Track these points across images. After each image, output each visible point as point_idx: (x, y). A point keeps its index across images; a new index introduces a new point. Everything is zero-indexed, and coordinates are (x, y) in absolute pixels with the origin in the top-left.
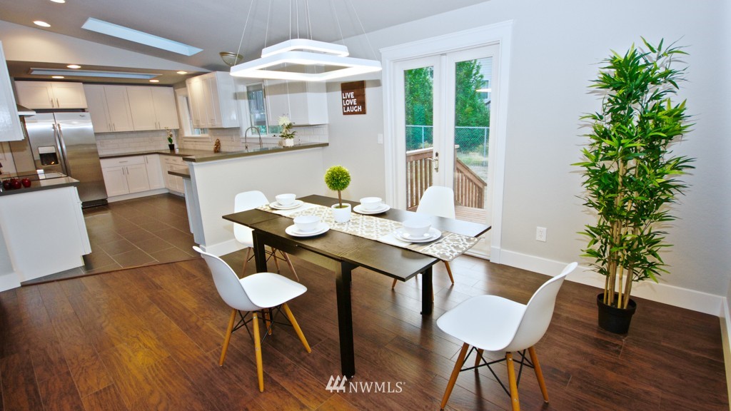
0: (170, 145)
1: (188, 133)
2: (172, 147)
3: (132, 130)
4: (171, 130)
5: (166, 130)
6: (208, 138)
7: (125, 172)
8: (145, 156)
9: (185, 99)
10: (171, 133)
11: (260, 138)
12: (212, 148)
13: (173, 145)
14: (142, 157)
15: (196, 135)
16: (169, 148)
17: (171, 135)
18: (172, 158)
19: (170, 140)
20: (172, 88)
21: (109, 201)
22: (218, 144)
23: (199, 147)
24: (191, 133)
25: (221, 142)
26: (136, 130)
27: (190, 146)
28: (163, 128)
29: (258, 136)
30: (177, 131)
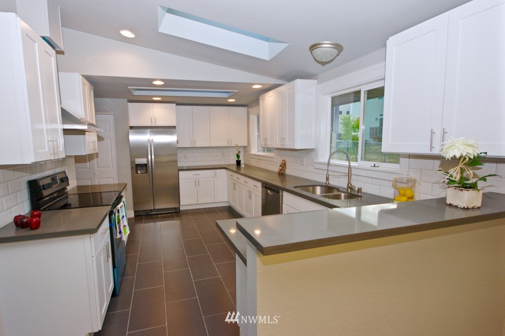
0: (237, 161)
1: (254, 150)
2: (238, 163)
3: (209, 146)
4: (240, 147)
5: (237, 147)
6: (273, 158)
7: (197, 183)
8: (215, 170)
9: (256, 117)
10: (240, 150)
11: (350, 167)
12: (276, 169)
13: (240, 161)
14: (212, 171)
15: (261, 153)
16: (236, 163)
17: (239, 152)
18: (236, 175)
19: (238, 156)
20: (246, 108)
21: (182, 208)
22: (283, 165)
23: (262, 165)
24: (256, 150)
25: (287, 164)
26: (211, 146)
27: (254, 163)
28: (233, 145)
29: (346, 163)
30: (245, 147)
